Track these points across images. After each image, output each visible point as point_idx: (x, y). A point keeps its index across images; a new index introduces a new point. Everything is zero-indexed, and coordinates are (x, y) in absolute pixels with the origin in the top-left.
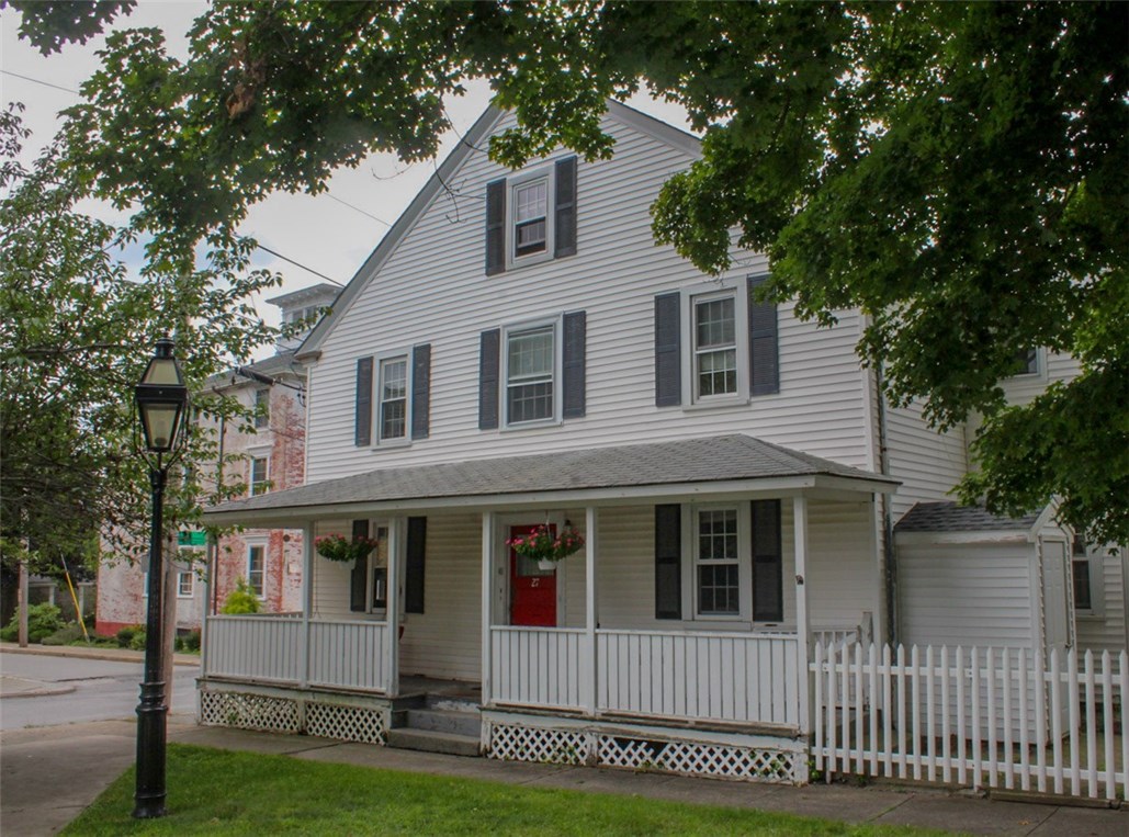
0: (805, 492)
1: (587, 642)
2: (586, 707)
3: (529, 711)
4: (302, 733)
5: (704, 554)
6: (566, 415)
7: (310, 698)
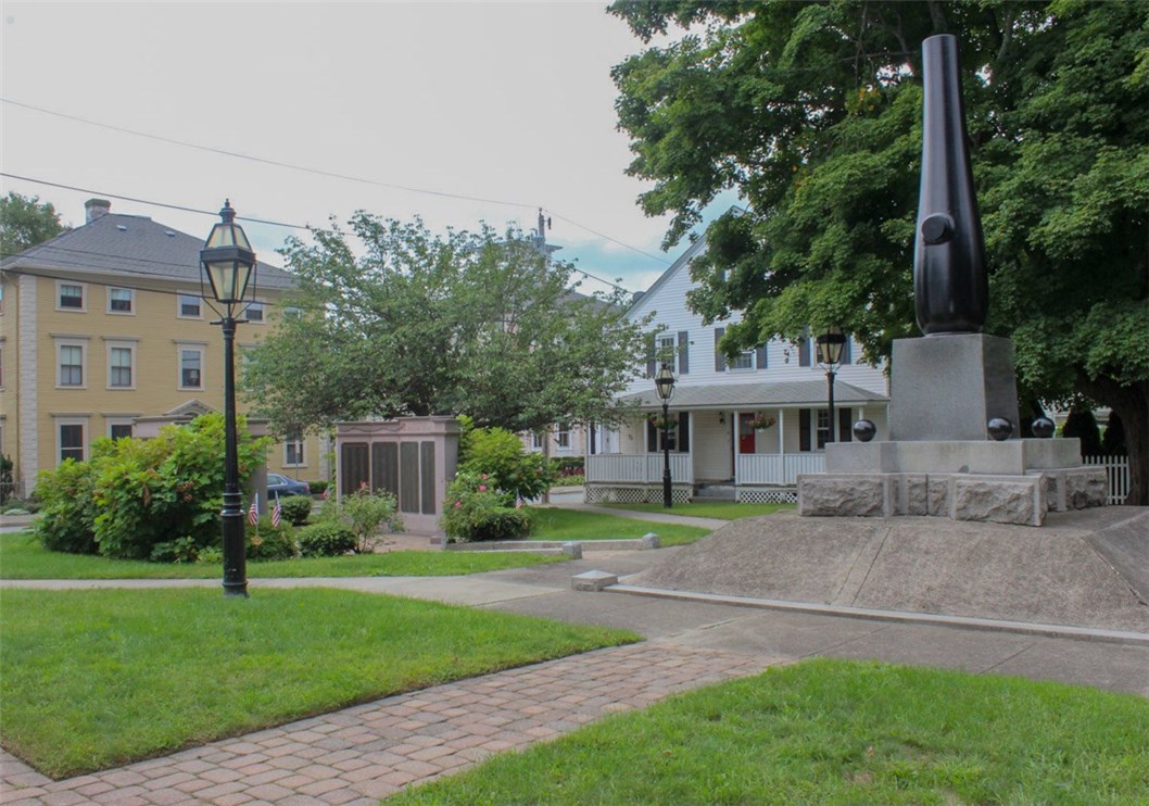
0: (864, 406)
1: (780, 459)
2: (781, 483)
3: (756, 485)
4: (646, 502)
5: (820, 426)
6: (758, 367)
7: (650, 487)
